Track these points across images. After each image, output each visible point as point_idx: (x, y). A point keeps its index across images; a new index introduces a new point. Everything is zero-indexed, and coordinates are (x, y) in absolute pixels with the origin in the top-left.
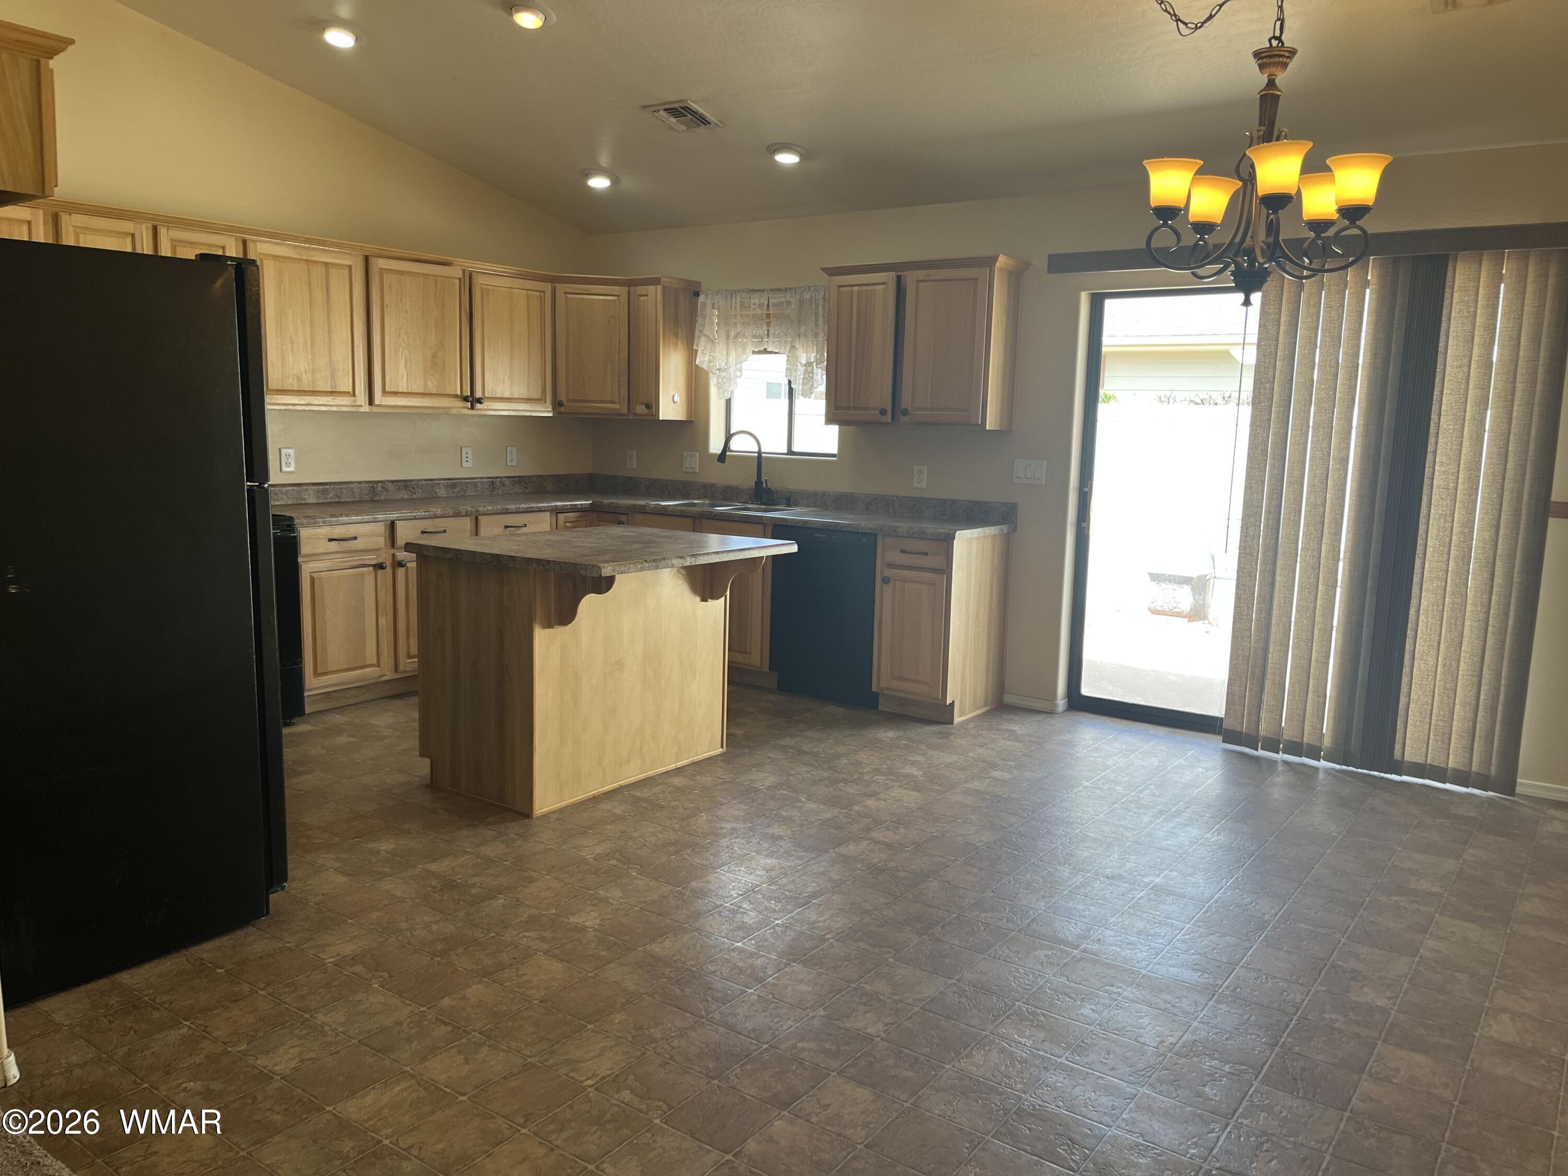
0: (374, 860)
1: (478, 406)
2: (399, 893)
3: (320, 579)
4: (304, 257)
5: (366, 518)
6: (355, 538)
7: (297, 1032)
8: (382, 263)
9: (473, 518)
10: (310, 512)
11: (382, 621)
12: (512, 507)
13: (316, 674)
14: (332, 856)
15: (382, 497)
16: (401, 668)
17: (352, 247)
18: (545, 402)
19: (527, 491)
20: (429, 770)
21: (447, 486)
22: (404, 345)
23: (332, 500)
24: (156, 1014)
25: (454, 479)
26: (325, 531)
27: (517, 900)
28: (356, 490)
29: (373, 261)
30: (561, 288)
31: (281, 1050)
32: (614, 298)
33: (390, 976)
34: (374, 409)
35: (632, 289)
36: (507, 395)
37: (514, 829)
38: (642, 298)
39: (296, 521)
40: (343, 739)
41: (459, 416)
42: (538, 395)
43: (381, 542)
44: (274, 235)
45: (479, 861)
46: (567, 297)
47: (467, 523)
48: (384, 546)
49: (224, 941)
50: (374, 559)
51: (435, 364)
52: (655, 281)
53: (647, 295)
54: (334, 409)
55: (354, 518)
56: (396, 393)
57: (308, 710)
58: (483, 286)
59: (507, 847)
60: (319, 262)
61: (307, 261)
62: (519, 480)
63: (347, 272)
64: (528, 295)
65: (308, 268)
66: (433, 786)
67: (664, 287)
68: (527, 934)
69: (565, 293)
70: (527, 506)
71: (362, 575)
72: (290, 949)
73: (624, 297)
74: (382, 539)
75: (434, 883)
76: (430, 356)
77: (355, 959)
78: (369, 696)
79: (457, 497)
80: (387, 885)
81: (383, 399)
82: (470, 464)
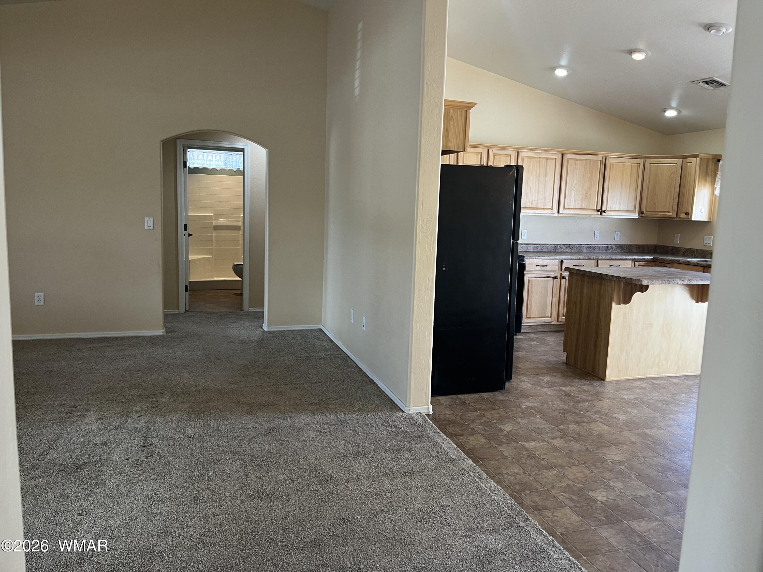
0: (541, 382)
1: (603, 214)
2: (549, 393)
3: (532, 280)
4: (539, 156)
5: (552, 258)
6: (547, 266)
7: (512, 422)
8: (569, 156)
9: (596, 261)
10: (530, 255)
11: (554, 299)
12: (614, 257)
13: (527, 317)
14: (527, 378)
15: (559, 251)
16: (560, 320)
17: (558, 151)
18: (635, 212)
19: (623, 251)
20: (566, 358)
21: (587, 248)
22: (574, 189)
23: (539, 251)
24: (470, 407)
25: (590, 245)
26: (535, 262)
27: (594, 405)
28: (549, 247)
29: (565, 156)
30: (648, 161)
31: (507, 425)
32: (675, 164)
33: (543, 415)
34: (559, 215)
35: (684, 160)
36: (617, 209)
37: (596, 383)
38: (689, 164)
39: (525, 258)
40: (534, 343)
41: (595, 218)
42: (632, 209)
43: (557, 268)
44: (529, 149)
45: (581, 390)
46: (651, 165)
47: (594, 262)
48: (557, 270)
49: (491, 394)
50: (553, 275)
51: (587, 196)
52: (696, 156)
53: (691, 163)
54: (544, 215)
55: (547, 258)
56: (569, 208)
57: (522, 331)
58: (611, 163)
59: (593, 388)
60: (545, 158)
61: (540, 158)
62: (620, 246)
63: (554, 160)
64: (632, 165)
65: (540, 160)
66: (567, 363)
67: (701, 159)
68: (595, 415)
69: (650, 163)
70: (621, 257)
71: (548, 281)
72: (511, 400)
73: (680, 164)
74: (557, 267)
75: (563, 393)
76: (584, 193)
77: (532, 408)
78: (546, 330)
79: (591, 252)
80: (545, 390)
81: (564, 211)
82: (598, 239)
